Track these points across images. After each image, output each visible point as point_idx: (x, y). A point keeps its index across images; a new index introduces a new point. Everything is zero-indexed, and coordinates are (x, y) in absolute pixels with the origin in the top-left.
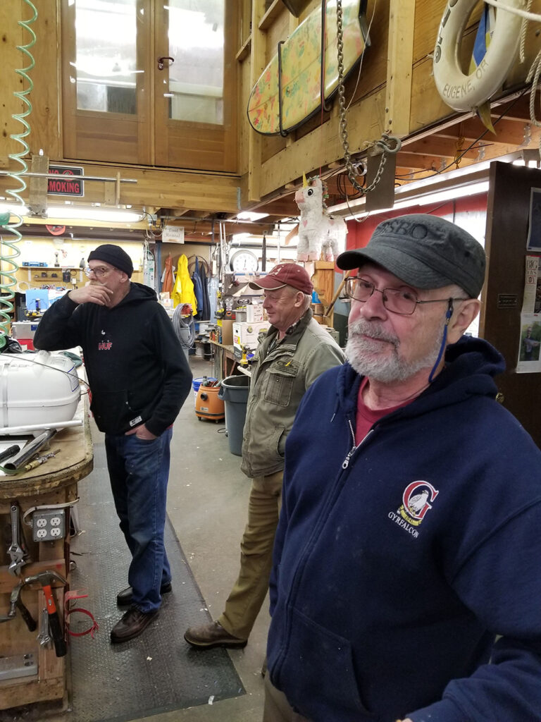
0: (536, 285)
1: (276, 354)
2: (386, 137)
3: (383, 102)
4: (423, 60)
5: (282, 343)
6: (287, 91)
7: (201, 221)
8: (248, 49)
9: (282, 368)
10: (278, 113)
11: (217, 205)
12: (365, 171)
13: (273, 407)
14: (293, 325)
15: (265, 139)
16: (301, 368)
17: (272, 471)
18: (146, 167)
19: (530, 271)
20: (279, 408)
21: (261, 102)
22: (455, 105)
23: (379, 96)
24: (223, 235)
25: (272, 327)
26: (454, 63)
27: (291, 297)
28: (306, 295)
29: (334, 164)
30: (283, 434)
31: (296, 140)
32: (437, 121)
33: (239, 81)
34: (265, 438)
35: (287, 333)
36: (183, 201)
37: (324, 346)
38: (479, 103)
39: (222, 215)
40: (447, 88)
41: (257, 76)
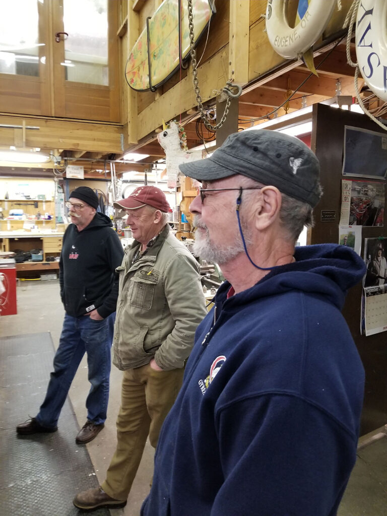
0: (350, 203)
1: (139, 265)
2: (230, 85)
3: (227, 58)
4: (257, 21)
5: (144, 254)
6: (154, 56)
7: (96, 162)
8: (125, 27)
9: (145, 276)
10: (148, 73)
11: (105, 148)
12: (215, 116)
13: (138, 310)
14: (153, 239)
15: (140, 96)
16: (160, 276)
17: (139, 364)
18: (47, 118)
19: (345, 192)
20: (143, 311)
21: (135, 66)
22: (285, 53)
23: (224, 54)
24: (113, 172)
25: (135, 241)
26: (283, 19)
27: (151, 215)
28: (164, 213)
29: (191, 110)
30: (147, 333)
31: (163, 94)
32: (270, 70)
33: (120, 52)
34: (131, 338)
35: (148, 246)
36: (78, 144)
37: (180, 256)
38: (304, 50)
39: (112, 156)
40: (277, 39)
41: (133, 45)
